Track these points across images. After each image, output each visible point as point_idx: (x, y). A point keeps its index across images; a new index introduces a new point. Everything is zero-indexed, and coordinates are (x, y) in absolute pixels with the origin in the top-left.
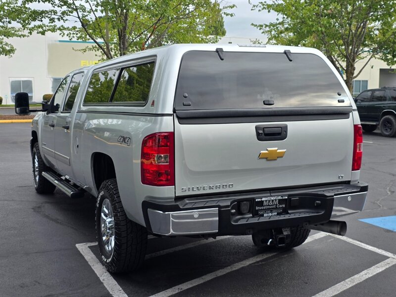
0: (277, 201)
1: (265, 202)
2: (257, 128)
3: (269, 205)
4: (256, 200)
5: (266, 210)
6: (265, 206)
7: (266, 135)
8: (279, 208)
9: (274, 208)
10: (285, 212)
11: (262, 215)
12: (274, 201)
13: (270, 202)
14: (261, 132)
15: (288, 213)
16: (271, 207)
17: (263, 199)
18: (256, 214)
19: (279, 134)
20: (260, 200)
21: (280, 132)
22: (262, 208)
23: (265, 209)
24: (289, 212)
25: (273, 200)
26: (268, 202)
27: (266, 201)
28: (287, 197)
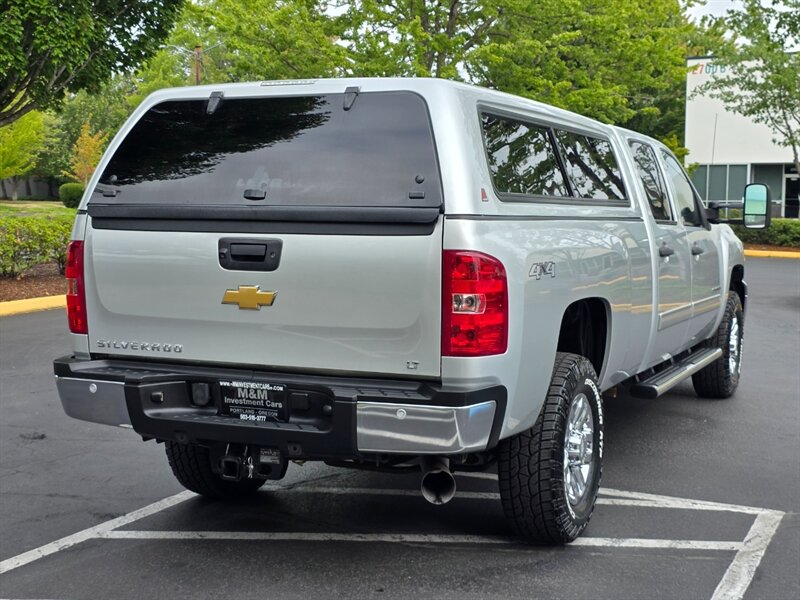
0: (265, 392)
1: (240, 390)
2: (222, 243)
3: (249, 399)
4: (221, 384)
5: (245, 408)
6: (242, 398)
7: (235, 257)
8: (270, 408)
9: (261, 407)
10: (283, 416)
11: (237, 416)
12: (259, 392)
13: (252, 393)
14: (225, 251)
15: (287, 421)
16: (254, 403)
17: (235, 384)
18: (225, 411)
19: (261, 258)
20: (228, 384)
21: (263, 254)
22: (236, 401)
23: (243, 405)
24: (292, 419)
25: (256, 390)
26: (246, 391)
27: (243, 389)
28: (281, 389)
